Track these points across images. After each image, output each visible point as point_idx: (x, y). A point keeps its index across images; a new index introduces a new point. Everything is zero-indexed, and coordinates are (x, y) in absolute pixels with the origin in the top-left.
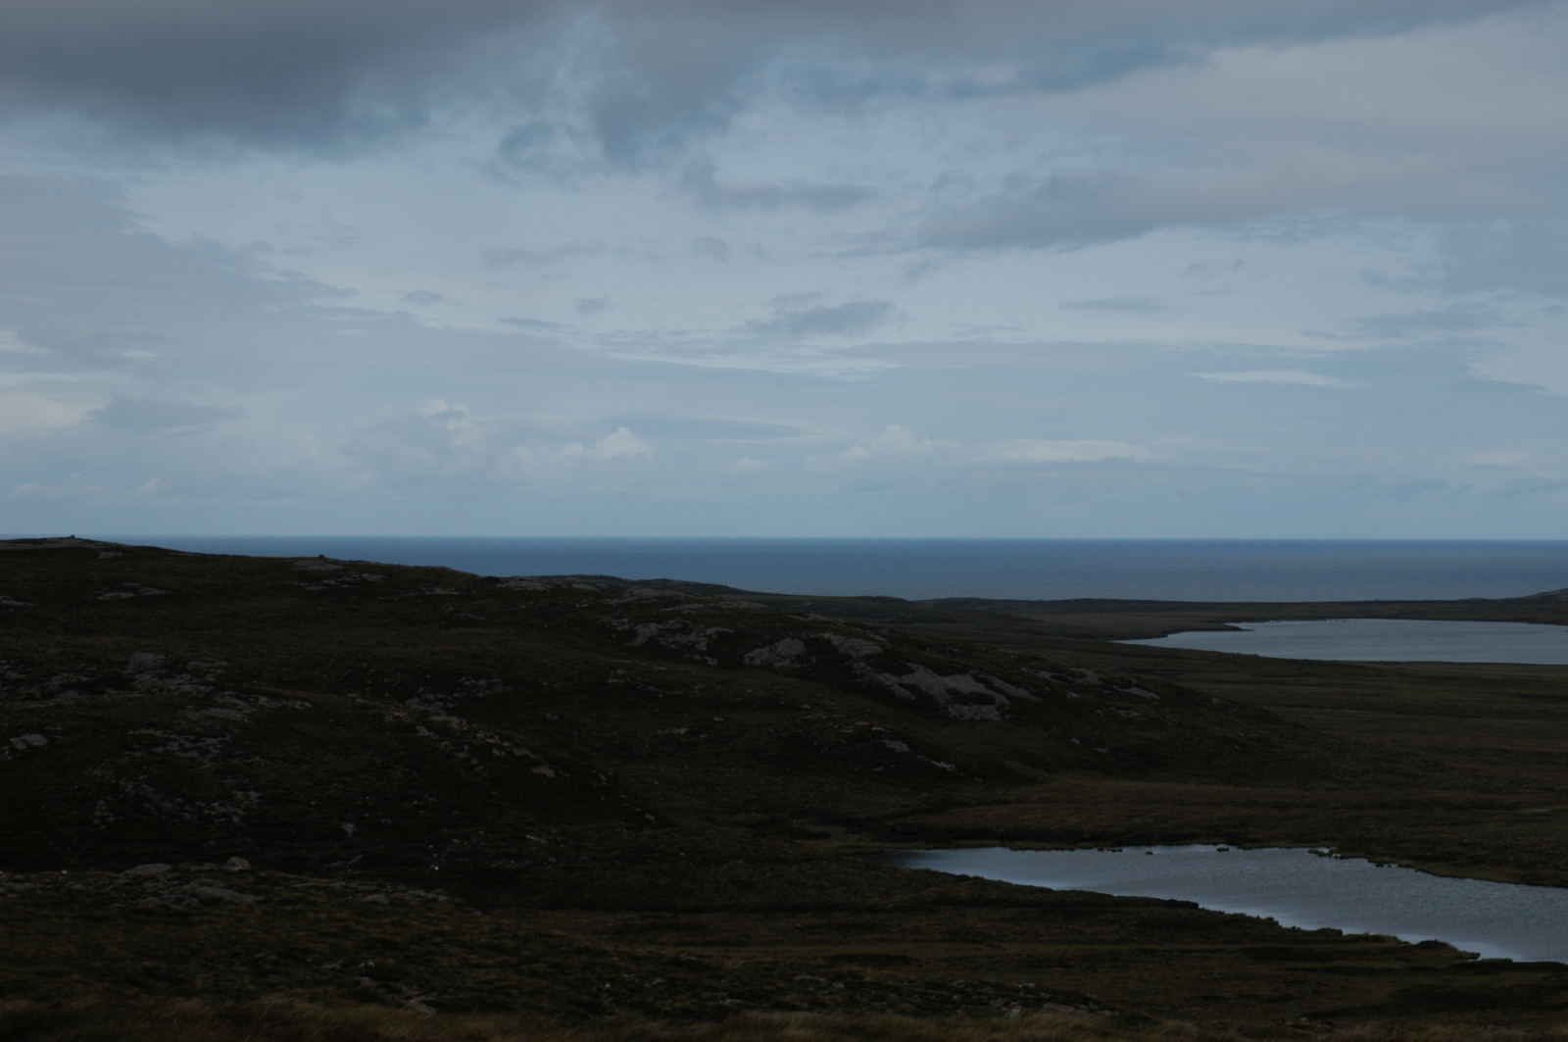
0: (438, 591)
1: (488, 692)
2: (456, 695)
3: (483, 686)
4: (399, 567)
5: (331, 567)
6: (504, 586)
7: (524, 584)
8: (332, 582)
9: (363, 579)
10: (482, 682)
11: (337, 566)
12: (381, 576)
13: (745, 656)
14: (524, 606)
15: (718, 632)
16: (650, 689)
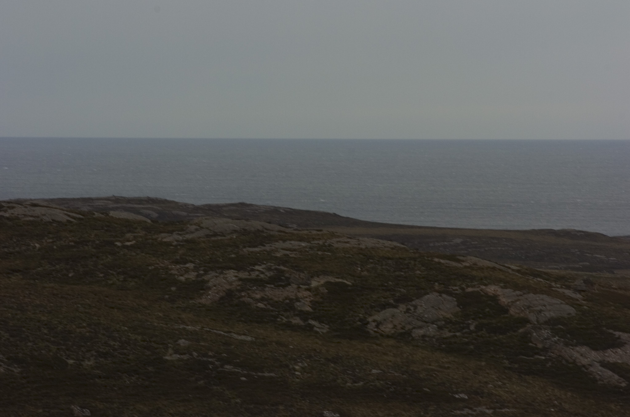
13: (370, 319)
14: (37, 246)
15: (328, 284)
16: (228, 367)
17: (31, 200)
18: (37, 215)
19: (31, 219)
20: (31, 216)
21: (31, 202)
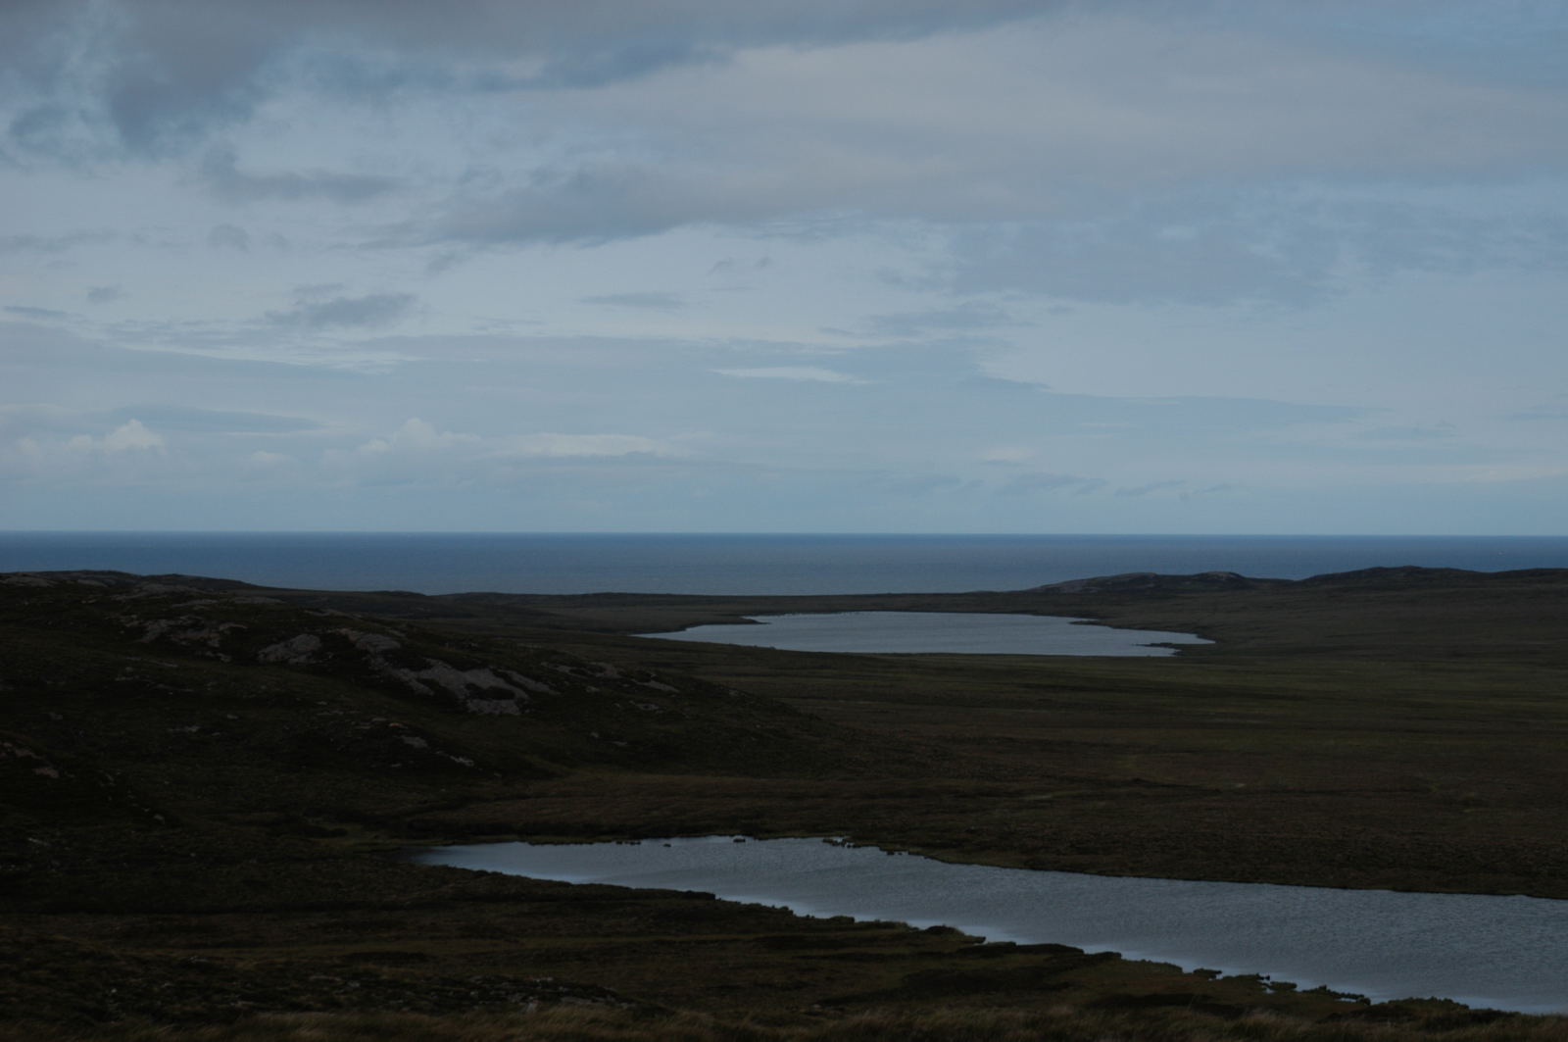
13: (260, 652)
14: (27, 603)
15: (231, 628)
16: (161, 686)
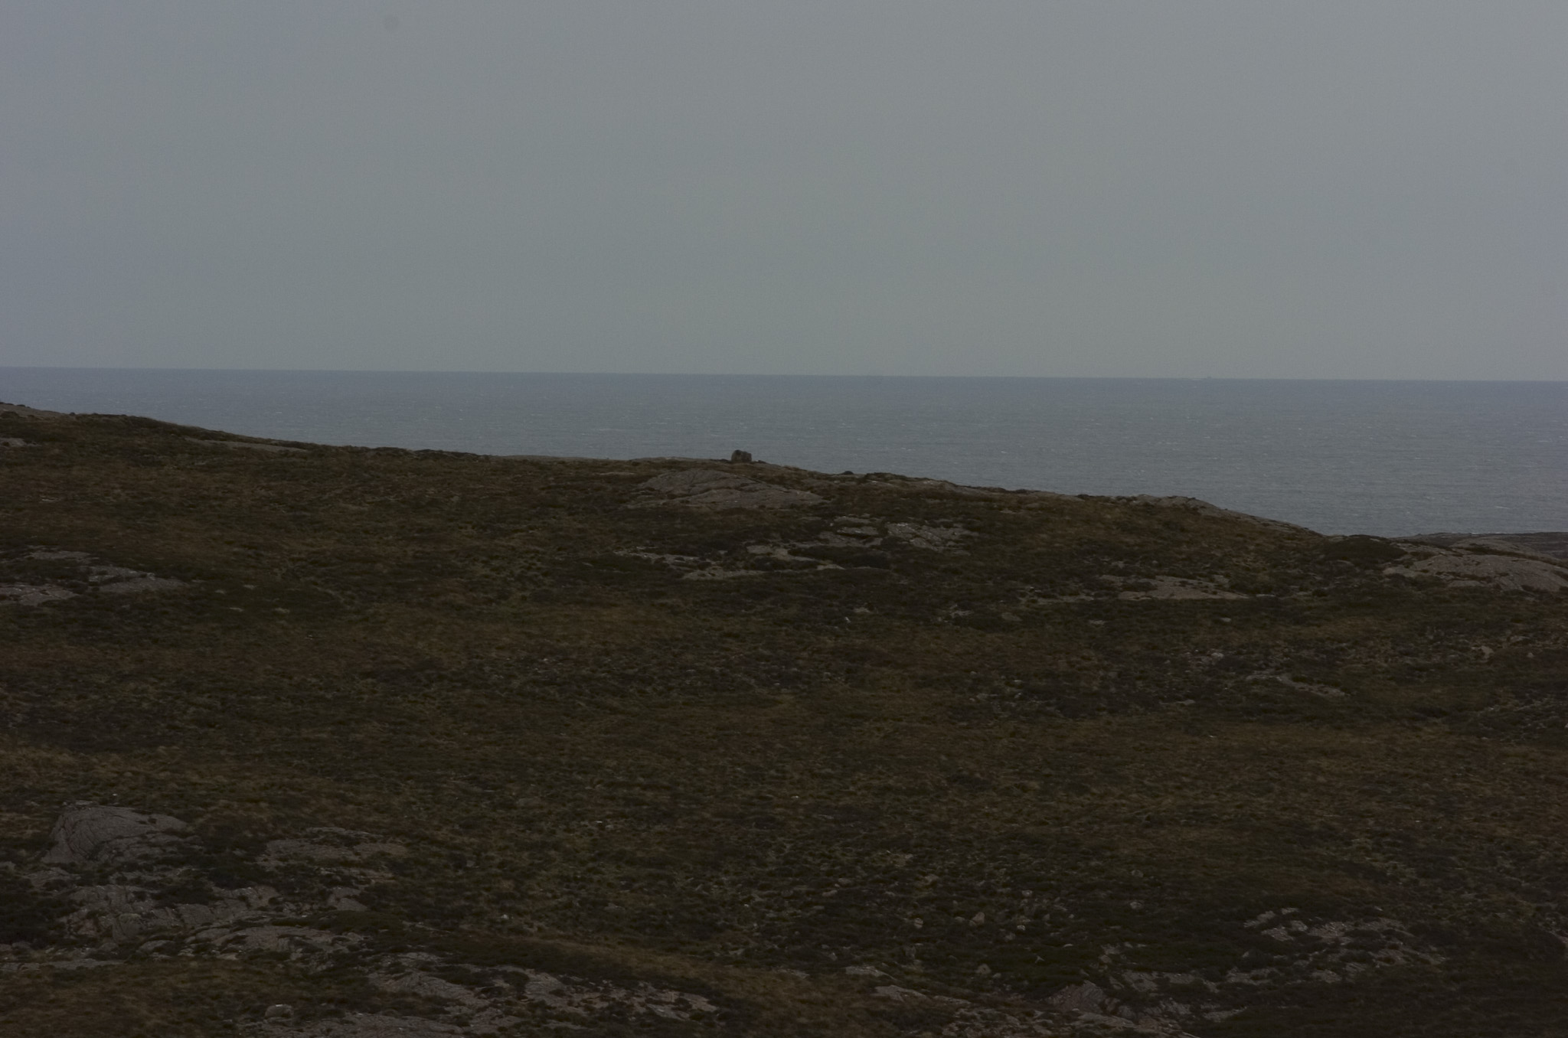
0: (1168, 588)
1: (1353, 968)
2: (1234, 977)
3: (1336, 945)
4: (1021, 499)
5: (776, 495)
6: (1411, 574)
7: (1489, 565)
8: (782, 554)
9: (892, 543)
10: (1332, 931)
11: (799, 495)
12: (958, 531)
17: (1470, 536)
18: (1486, 575)
19: (1472, 583)
20: (1473, 578)
21: (1473, 541)
